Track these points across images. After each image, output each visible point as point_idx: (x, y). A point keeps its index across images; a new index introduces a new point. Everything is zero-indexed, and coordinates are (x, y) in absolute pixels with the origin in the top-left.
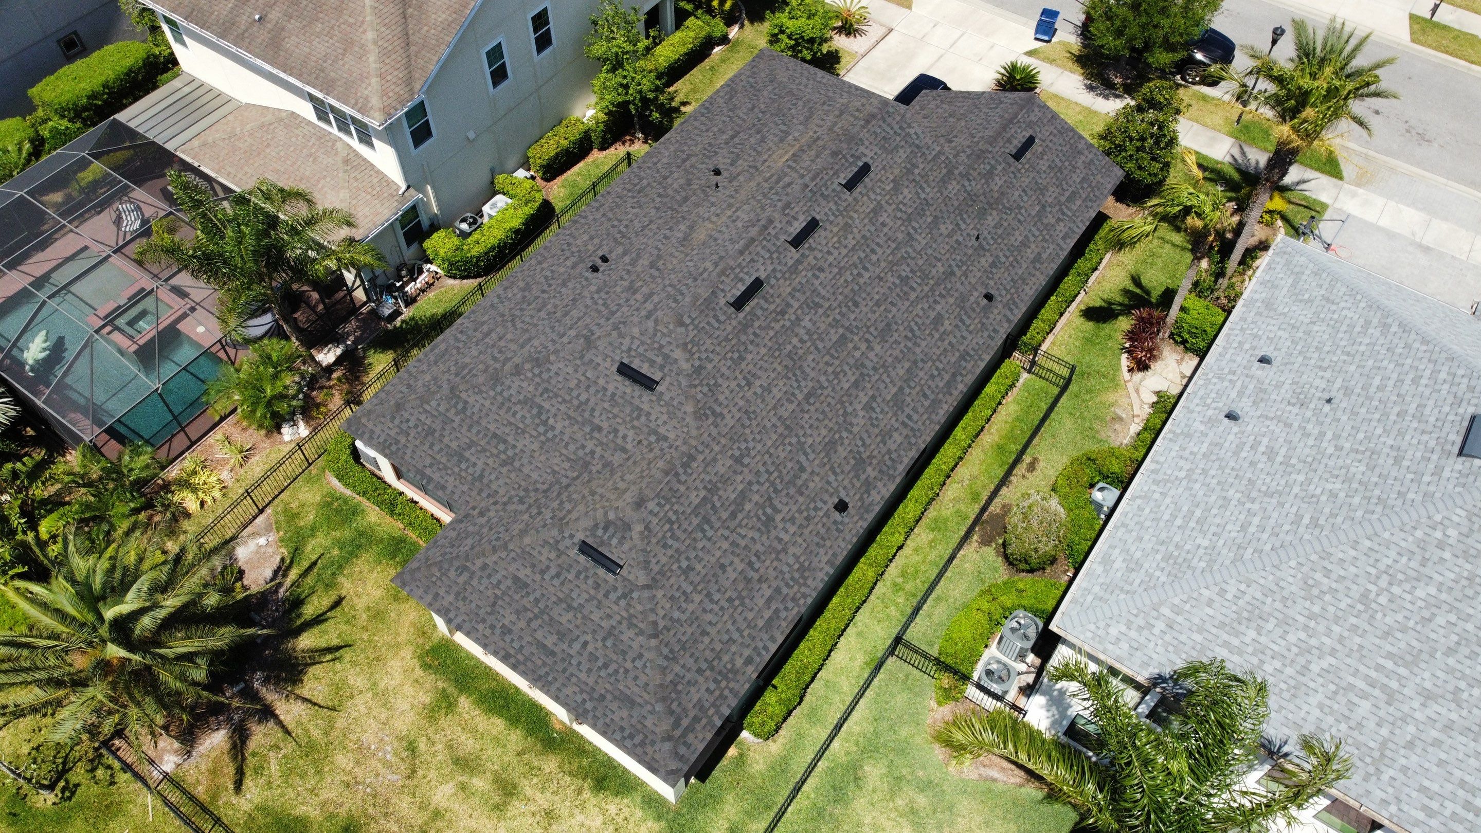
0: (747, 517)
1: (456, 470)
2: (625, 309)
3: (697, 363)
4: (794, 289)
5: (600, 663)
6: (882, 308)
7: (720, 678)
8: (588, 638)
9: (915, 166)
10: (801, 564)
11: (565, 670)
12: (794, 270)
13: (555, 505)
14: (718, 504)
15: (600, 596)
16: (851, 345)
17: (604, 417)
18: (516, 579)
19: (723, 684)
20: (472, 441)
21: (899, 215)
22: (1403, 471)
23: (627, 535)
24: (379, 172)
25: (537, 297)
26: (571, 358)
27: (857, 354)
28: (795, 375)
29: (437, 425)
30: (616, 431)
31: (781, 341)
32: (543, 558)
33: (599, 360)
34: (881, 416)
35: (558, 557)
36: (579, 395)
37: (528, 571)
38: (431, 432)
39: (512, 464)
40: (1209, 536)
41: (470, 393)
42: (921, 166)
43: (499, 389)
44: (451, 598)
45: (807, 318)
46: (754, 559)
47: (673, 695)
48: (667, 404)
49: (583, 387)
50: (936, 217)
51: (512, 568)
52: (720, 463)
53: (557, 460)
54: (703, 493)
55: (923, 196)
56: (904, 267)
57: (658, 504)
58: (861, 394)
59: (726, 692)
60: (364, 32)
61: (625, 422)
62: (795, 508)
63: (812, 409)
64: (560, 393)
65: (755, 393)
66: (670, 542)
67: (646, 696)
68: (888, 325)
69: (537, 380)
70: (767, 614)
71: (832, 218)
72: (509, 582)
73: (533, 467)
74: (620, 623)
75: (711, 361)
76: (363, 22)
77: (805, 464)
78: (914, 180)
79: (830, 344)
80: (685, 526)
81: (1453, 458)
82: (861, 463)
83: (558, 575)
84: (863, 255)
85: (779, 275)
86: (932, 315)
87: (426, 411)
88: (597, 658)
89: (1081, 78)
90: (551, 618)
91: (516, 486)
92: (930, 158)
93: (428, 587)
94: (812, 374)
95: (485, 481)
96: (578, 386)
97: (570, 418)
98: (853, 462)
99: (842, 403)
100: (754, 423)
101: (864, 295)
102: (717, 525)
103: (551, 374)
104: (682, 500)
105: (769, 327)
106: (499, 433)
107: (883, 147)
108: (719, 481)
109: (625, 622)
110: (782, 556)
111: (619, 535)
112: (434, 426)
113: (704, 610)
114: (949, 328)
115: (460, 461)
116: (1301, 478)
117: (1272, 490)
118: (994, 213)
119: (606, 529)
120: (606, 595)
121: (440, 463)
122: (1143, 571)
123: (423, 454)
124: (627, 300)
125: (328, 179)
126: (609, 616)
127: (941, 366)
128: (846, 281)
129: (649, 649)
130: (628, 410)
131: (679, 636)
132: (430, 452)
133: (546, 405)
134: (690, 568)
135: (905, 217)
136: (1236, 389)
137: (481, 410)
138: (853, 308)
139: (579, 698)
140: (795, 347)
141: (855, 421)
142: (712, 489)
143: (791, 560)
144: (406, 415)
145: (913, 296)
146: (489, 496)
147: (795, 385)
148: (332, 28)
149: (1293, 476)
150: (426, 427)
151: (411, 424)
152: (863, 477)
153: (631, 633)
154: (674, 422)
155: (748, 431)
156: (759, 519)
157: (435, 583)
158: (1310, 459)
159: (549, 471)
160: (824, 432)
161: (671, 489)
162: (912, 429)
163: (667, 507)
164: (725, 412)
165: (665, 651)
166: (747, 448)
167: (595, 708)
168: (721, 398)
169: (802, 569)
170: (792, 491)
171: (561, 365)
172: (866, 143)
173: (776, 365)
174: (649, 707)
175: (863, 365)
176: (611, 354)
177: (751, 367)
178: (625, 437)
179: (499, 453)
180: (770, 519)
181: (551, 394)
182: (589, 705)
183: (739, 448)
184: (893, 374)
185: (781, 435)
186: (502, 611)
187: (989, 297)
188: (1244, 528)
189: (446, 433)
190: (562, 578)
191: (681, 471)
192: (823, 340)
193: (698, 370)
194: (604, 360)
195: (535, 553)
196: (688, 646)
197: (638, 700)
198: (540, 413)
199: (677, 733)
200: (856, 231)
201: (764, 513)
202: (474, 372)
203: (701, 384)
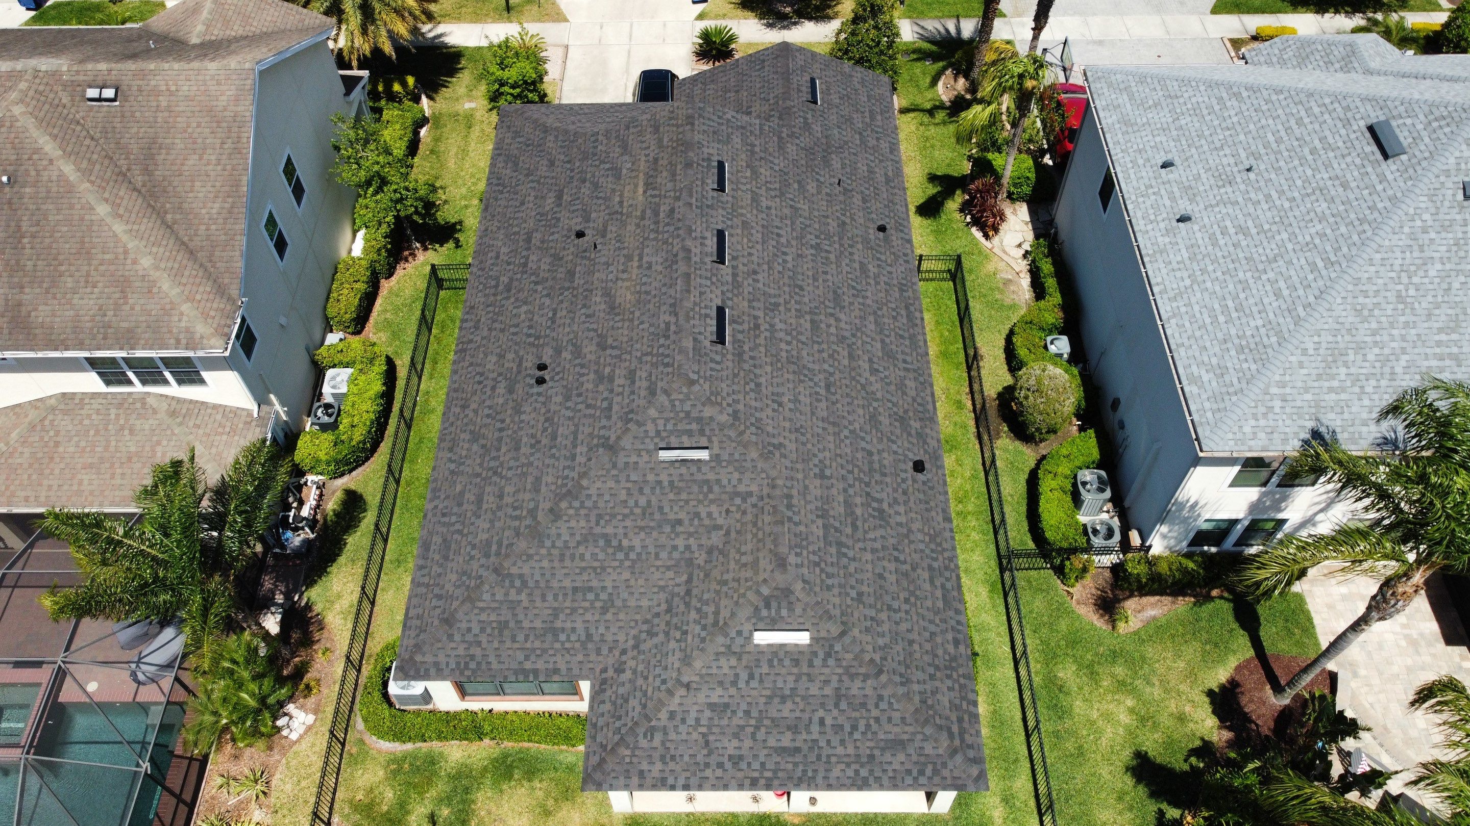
0: (865, 521)
1: (558, 645)
2: (617, 399)
3: (730, 411)
4: (750, 301)
5: (847, 728)
6: (821, 280)
7: (949, 672)
8: (821, 713)
9: (753, 145)
10: (930, 535)
11: (819, 757)
12: (736, 284)
13: (693, 615)
14: (837, 524)
15: (805, 669)
16: (823, 326)
17: (676, 509)
18: (712, 706)
19: (955, 675)
20: (555, 609)
21: (773, 193)
22: (1356, 191)
23: (792, 598)
24: (216, 407)
25: (500, 440)
26: (604, 473)
27: (833, 330)
28: (805, 376)
29: (506, 614)
30: (697, 515)
31: (774, 353)
32: (726, 670)
33: (634, 458)
34: (887, 373)
35: (739, 659)
36: (636, 503)
37: (719, 691)
38: (503, 626)
39: (613, 606)
40: (1257, 316)
41: (519, 564)
42: (757, 143)
43: (548, 543)
44: (659, 766)
45: (777, 320)
46: (896, 553)
47: (931, 712)
48: (729, 462)
49: (636, 493)
50: (799, 182)
51: (701, 698)
52: (811, 487)
53: (657, 575)
54: (820, 522)
55: (777, 168)
56: (809, 236)
57: (797, 554)
58: (861, 362)
59: (962, 681)
60: (135, 262)
61: (699, 502)
62: (890, 490)
63: (838, 396)
64: (616, 510)
65: (790, 410)
66: (830, 582)
67: (910, 729)
68: (835, 292)
69: (583, 512)
70: (939, 593)
71: (729, 223)
72: (708, 713)
73: (636, 596)
74: (840, 681)
75: (738, 402)
76: (126, 252)
77: (868, 447)
78: (761, 158)
79: (809, 334)
80: (829, 560)
81: (1384, 165)
82: (902, 420)
83: (751, 677)
84: (774, 243)
85: (730, 295)
86: (857, 265)
87: (482, 609)
88: (841, 727)
89: (756, 21)
90: (773, 720)
91: (633, 624)
92: (758, 132)
93: (628, 771)
94: (816, 367)
95: (596, 638)
96: (629, 494)
97: (642, 528)
98: (897, 424)
99: (853, 378)
100: (809, 436)
101: (800, 277)
102: (850, 543)
103: (594, 498)
104: (811, 539)
105: (757, 346)
106: (577, 585)
107: (719, 141)
108: (823, 504)
109: (845, 678)
110: (912, 537)
111: (784, 604)
112: (502, 619)
113: (897, 623)
114: (876, 270)
115: (556, 636)
116: (1285, 236)
117: (1271, 256)
118: (833, 156)
119: (768, 606)
120: (811, 665)
121: (534, 650)
122: (1231, 371)
123: (510, 652)
124: (611, 391)
125: (165, 443)
126: (827, 682)
127: (893, 306)
128: (779, 272)
129: (884, 687)
130: (695, 489)
131: (897, 659)
132: (516, 645)
133: (609, 530)
134: (860, 594)
135: (778, 193)
136: (1166, 197)
137: (543, 575)
138: (801, 293)
139: (850, 772)
140: (787, 351)
141: (873, 388)
142: (823, 514)
143: (920, 536)
144: (464, 625)
145: (832, 257)
146: (611, 650)
147: (812, 384)
148: (88, 275)
149: (1278, 238)
150: (494, 625)
151: (476, 630)
152: (913, 432)
153: (858, 683)
154: (748, 475)
155: (809, 446)
156: (874, 517)
157: (631, 763)
158: (1277, 219)
159: (656, 590)
160: (861, 412)
161: (795, 535)
162: (915, 371)
163: (805, 553)
164: (782, 440)
165: (897, 679)
166: (820, 461)
167: (871, 771)
168: (770, 429)
169: (933, 538)
170: (877, 477)
171: (599, 484)
172: (705, 143)
173: (786, 376)
174: (919, 737)
175: (844, 338)
176: (642, 447)
177: (770, 388)
178: (709, 515)
179: (592, 602)
180: (881, 511)
181: (607, 518)
182: (864, 773)
183: (815, 465)
184: (869, 333)
185: (834, 434)
186: (718, 745)
187: (882, 229)
188: (1278, 295)
189: (521, 617)
190: (757, 676)
191: (790, 514)
192: (802, 334)
193: (735, 415)
194: (639, 456)
195: (714, 671)
196: (908, 661)
197: (905, 737)
198: (608, 542)
199: (957, 742)
200: (754, 224)
201: (874, 509)
202: (505, 542)
203: (747, 427)
